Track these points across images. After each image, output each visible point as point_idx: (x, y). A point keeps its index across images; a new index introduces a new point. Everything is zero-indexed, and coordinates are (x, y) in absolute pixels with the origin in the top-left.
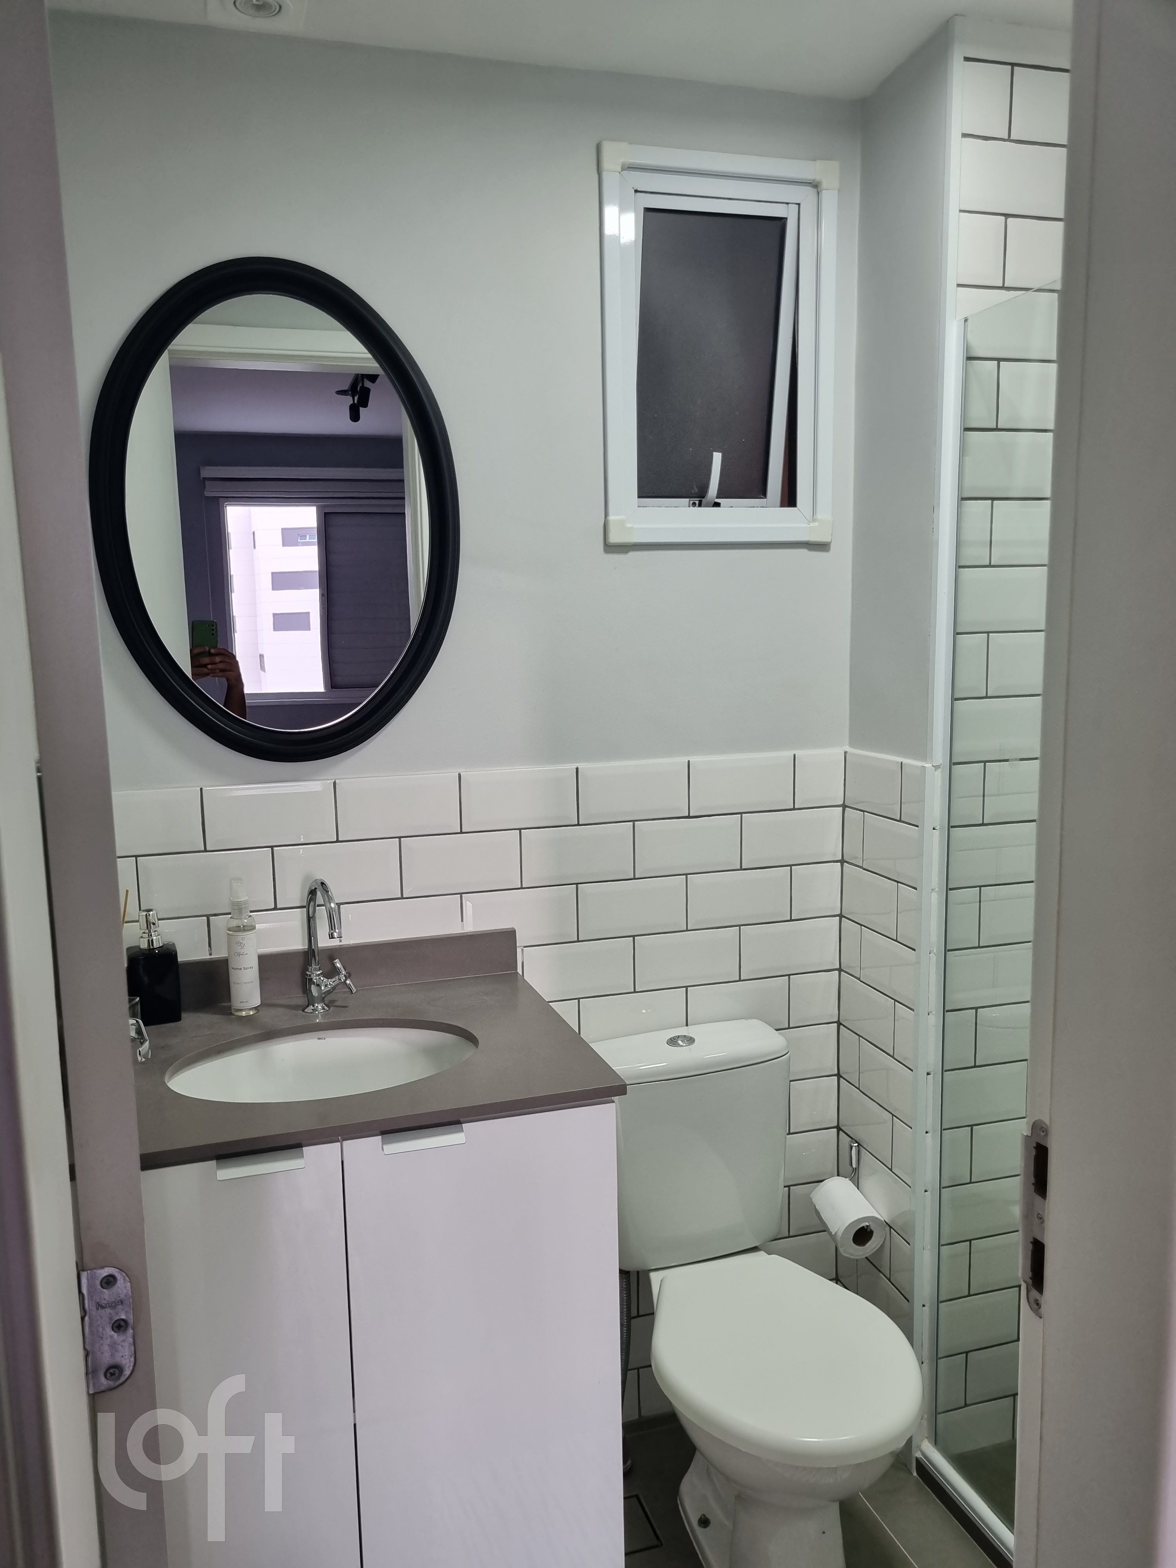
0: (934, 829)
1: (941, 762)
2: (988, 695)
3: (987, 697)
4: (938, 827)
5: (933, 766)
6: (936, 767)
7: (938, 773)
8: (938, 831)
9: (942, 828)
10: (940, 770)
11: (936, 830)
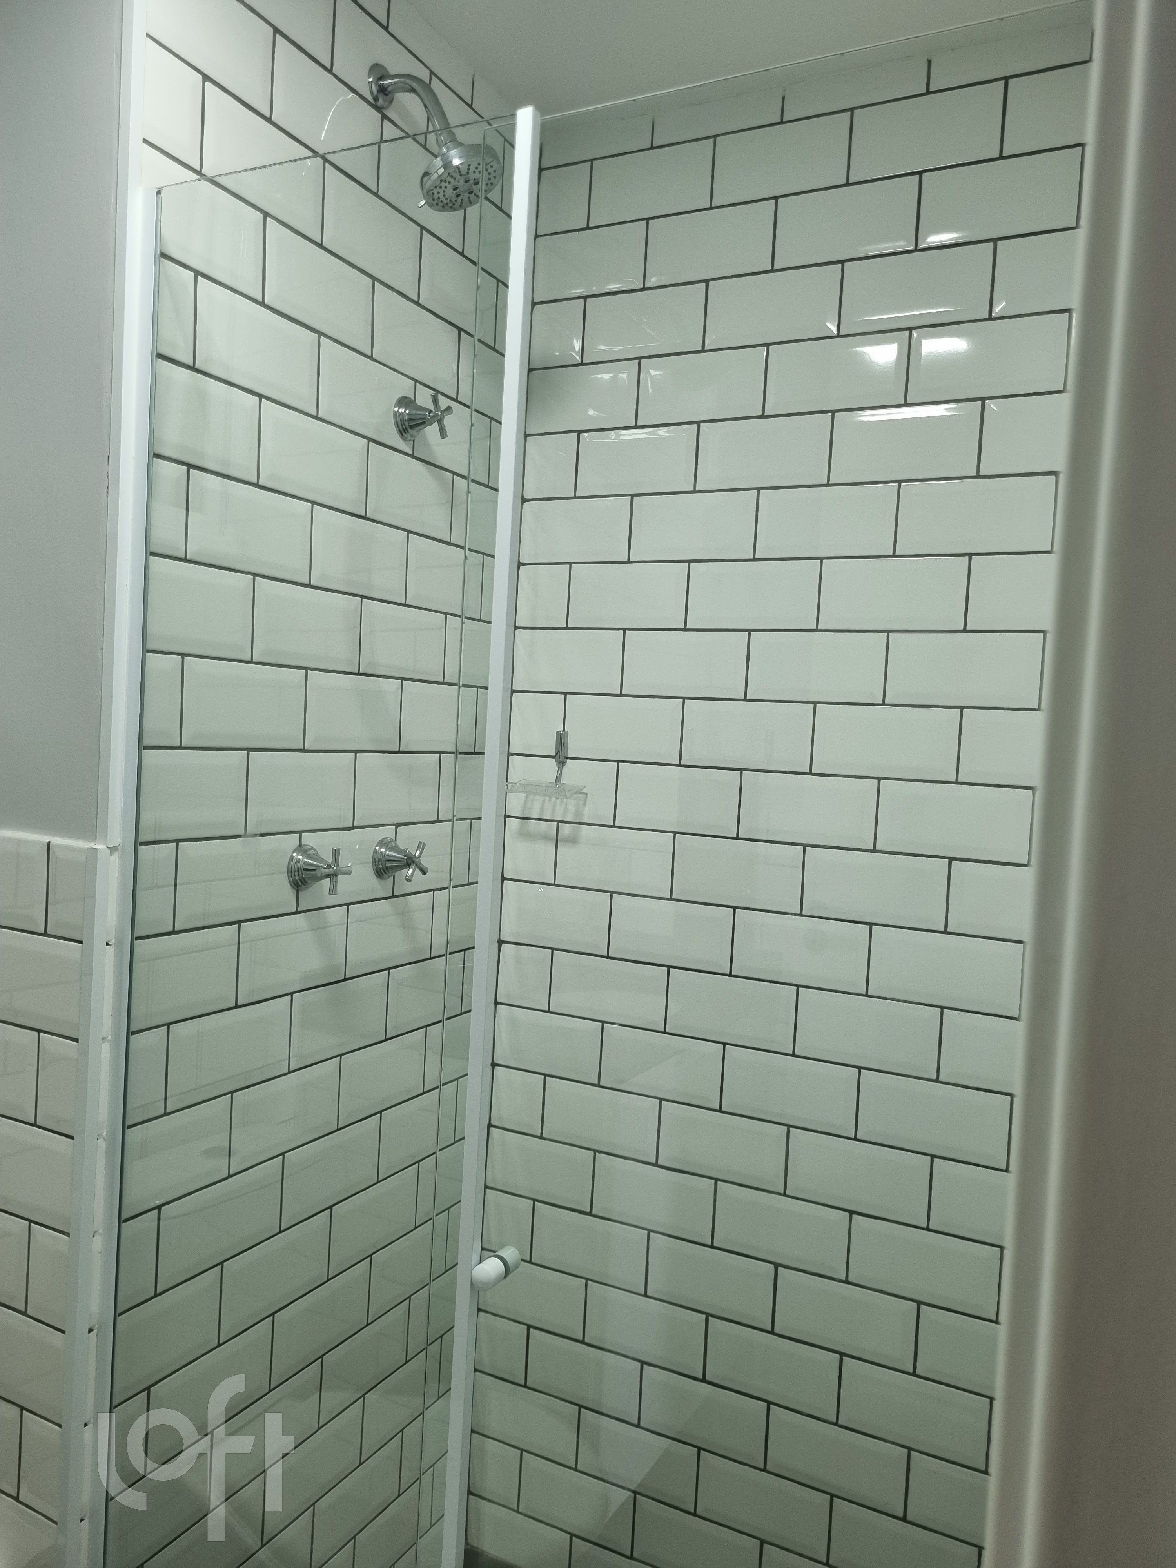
0: (107, 944)
1: (119, 841)
2: (183, 746)
3: (180, 747)
4: (113, 941)
5: (107, 847)
6: (113, 850)
7: (115, 859)
8: (113, 947)
9: (120, 942)
10: (117, 853)
11: (110, 945)
